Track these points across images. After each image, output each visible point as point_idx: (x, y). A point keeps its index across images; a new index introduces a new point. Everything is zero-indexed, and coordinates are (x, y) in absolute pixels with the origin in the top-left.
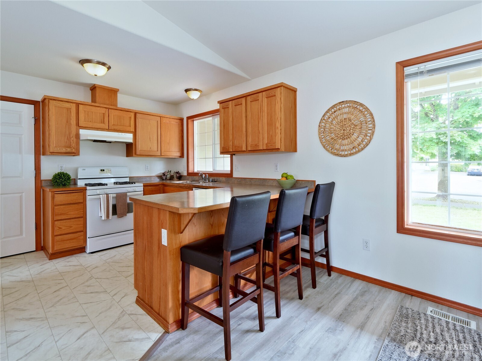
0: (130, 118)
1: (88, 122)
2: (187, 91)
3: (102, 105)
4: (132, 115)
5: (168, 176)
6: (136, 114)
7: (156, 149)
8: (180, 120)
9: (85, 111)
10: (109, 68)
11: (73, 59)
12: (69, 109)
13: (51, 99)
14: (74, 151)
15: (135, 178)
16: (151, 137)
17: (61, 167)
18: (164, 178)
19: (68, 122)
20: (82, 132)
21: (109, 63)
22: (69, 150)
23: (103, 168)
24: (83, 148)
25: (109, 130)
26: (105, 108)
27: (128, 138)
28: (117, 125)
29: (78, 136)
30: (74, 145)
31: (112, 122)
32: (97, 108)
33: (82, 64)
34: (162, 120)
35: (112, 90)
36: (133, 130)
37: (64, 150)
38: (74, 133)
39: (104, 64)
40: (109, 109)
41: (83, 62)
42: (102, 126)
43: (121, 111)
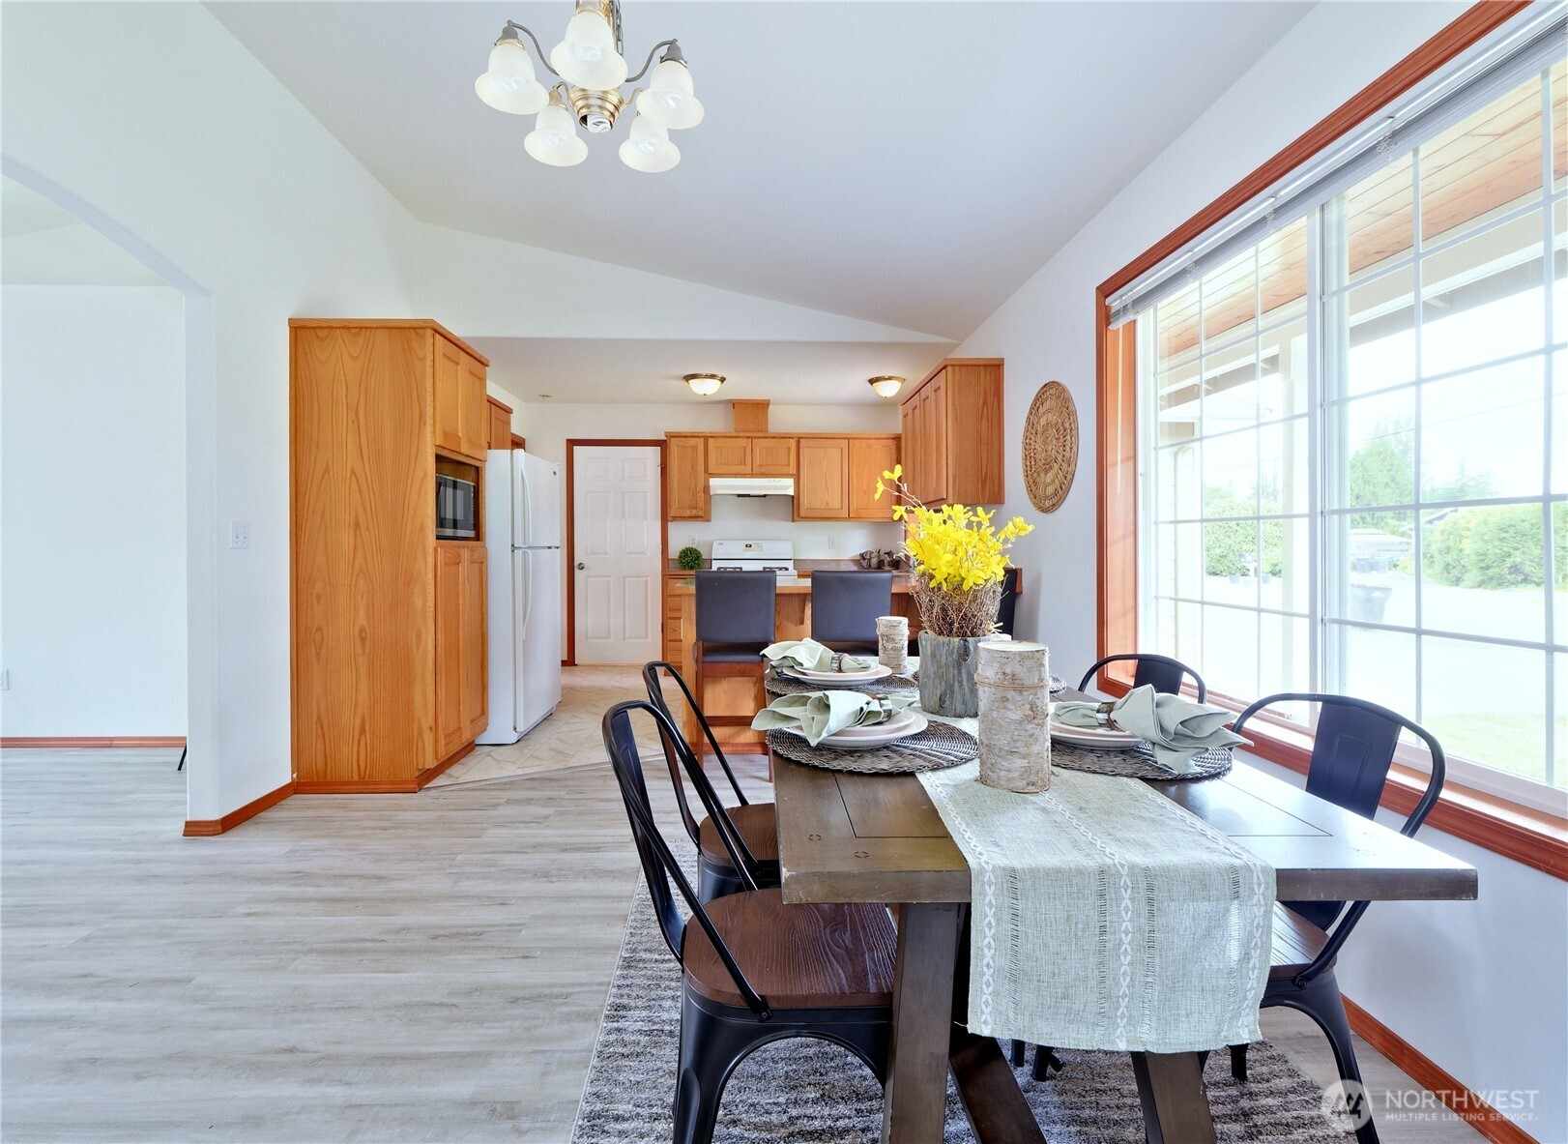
0: (789, 448)
1: (721, 464)
2: (872, 381)
3: (741, 434)
4: (793, 443)
5: (874, 561)
6: (799, 439)
7: (838, 506)
8: (893, 439)
9: (716, 447)
10: (723, 380)
11: (676, 378)
12: (694, 448)
13: (673, 437)
14: (701, 513)
15: (808, 562)
16: (828, 482)
17: (694, 539)
18: (865, 563)
19: (694, 468)
20: (713, 482)
21: (721, 374)
22: (694, 512)
23: (749, 543)
24: (716, 510)
25: (752, 475)
26: (748, 438)
27: (786, 486)
28: (767, 465)
29: (706, 489)
30: (701, 504)
31: (757, 462)
32: (733, 440)
33: (687, 381)
34: (851, 446)
35: (758, 404)
36: (793, 470)
37: (688, 513)
38: (701, 485)
39: (713, 377)
40: (752, 438)
41: (689, 377)
42: (741, 469)
43: (773, 440)
